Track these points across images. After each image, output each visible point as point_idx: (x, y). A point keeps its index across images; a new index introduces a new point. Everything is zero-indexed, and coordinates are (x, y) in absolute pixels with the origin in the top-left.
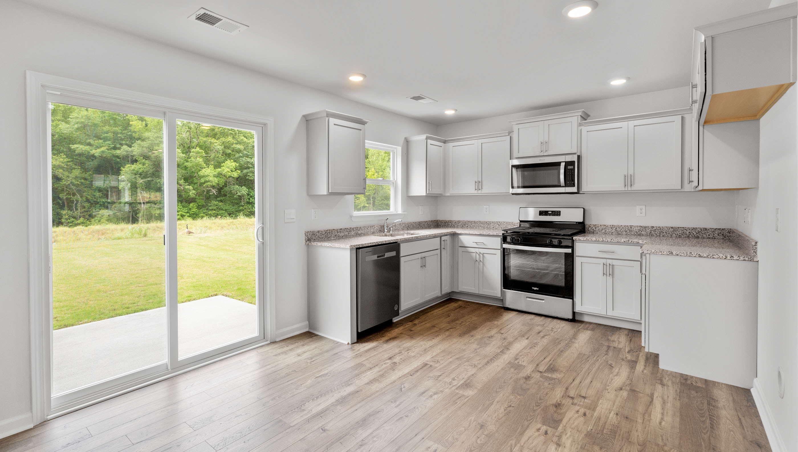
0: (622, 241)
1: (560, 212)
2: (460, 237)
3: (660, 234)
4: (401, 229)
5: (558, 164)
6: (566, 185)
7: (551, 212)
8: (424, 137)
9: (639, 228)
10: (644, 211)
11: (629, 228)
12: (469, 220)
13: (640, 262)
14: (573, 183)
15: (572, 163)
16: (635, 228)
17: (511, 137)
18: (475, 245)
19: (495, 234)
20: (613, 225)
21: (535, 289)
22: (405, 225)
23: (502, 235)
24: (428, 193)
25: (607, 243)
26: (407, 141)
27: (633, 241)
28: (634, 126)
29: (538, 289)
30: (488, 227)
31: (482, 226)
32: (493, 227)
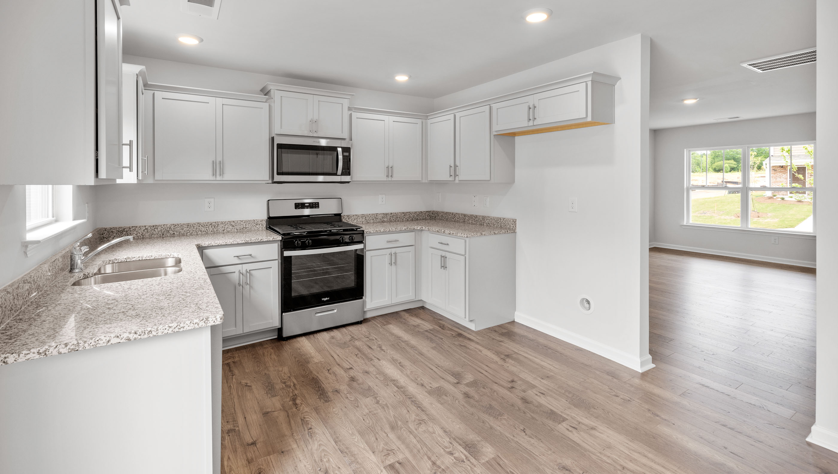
1: (318, 203)
2: (207, 251)
3: (396, 219)
5: (334, 149)
6: (343, 174)
7: (308, 204)
9: (382, 215)
14: (348, 171)
15: (348, 150)
16: (379, 216)
17: (269, 105)
18: (237, 261)
19: (271, 239)
21: (326, 299)
24: (140, 178)
29: (329, 299)
30: (215, 231)
31: (203, 229)
32: (223, 229)
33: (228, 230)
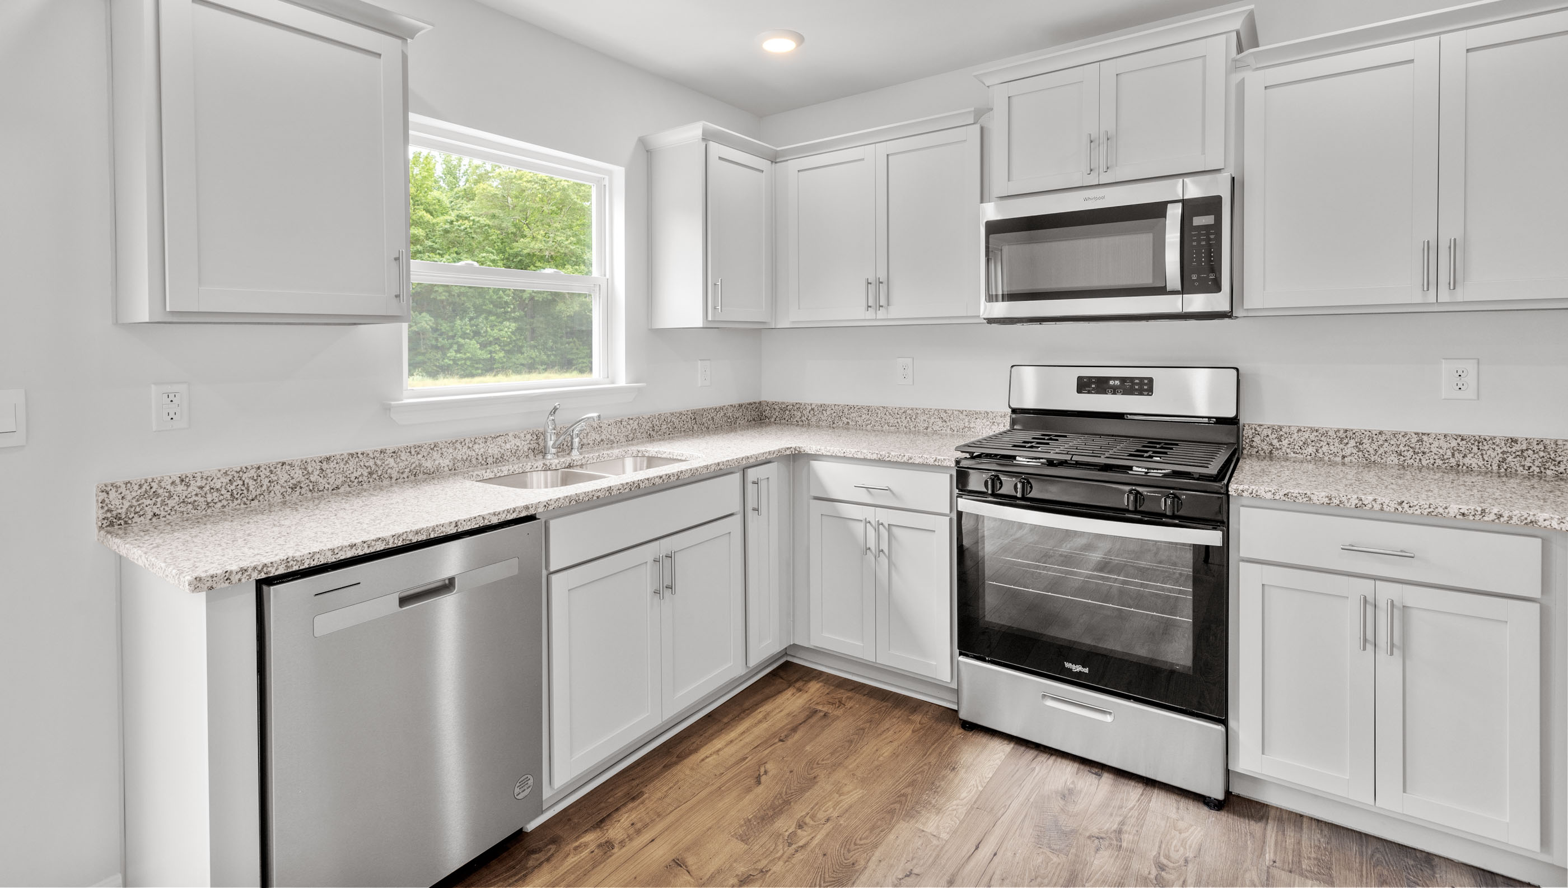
0: (1454, 509)
1: (1151, 380)
2: (816, 464)
3: (1543, 466)
4: (623, 440)
5: (1156, 211)
6: (1187, 287)
7: (1117, 383)
8: (694, 131)
9: (1454, 443)
10: (1471, 379)
11: (1414, 440)
12: (851, 404)
13: (1537, 606)
14: (1212, 276)
15: (1211, 205)
16: (1436, 444)
17: (982, 129)
18: (864, 497)
19: (931, 461)
20: (1346, 431)
21: (1077, 668)
22: (640, 425)
23: (953, 464)
24: (710, 318)
25: (1381, 516)
26: (647, 151)
27: (1506, 514)
28: (1468, 51)
29: (1086, 670)
30: (911, 427)
31: (892, 421)
32: (926, 425)
33: (936, 428)
